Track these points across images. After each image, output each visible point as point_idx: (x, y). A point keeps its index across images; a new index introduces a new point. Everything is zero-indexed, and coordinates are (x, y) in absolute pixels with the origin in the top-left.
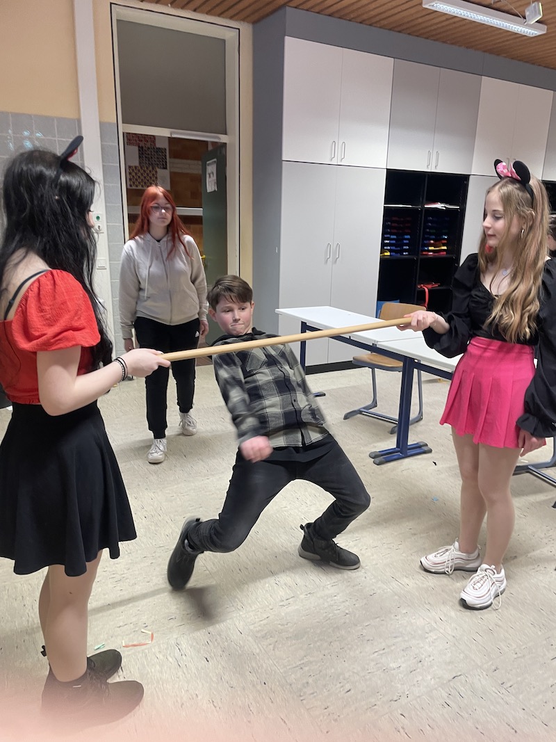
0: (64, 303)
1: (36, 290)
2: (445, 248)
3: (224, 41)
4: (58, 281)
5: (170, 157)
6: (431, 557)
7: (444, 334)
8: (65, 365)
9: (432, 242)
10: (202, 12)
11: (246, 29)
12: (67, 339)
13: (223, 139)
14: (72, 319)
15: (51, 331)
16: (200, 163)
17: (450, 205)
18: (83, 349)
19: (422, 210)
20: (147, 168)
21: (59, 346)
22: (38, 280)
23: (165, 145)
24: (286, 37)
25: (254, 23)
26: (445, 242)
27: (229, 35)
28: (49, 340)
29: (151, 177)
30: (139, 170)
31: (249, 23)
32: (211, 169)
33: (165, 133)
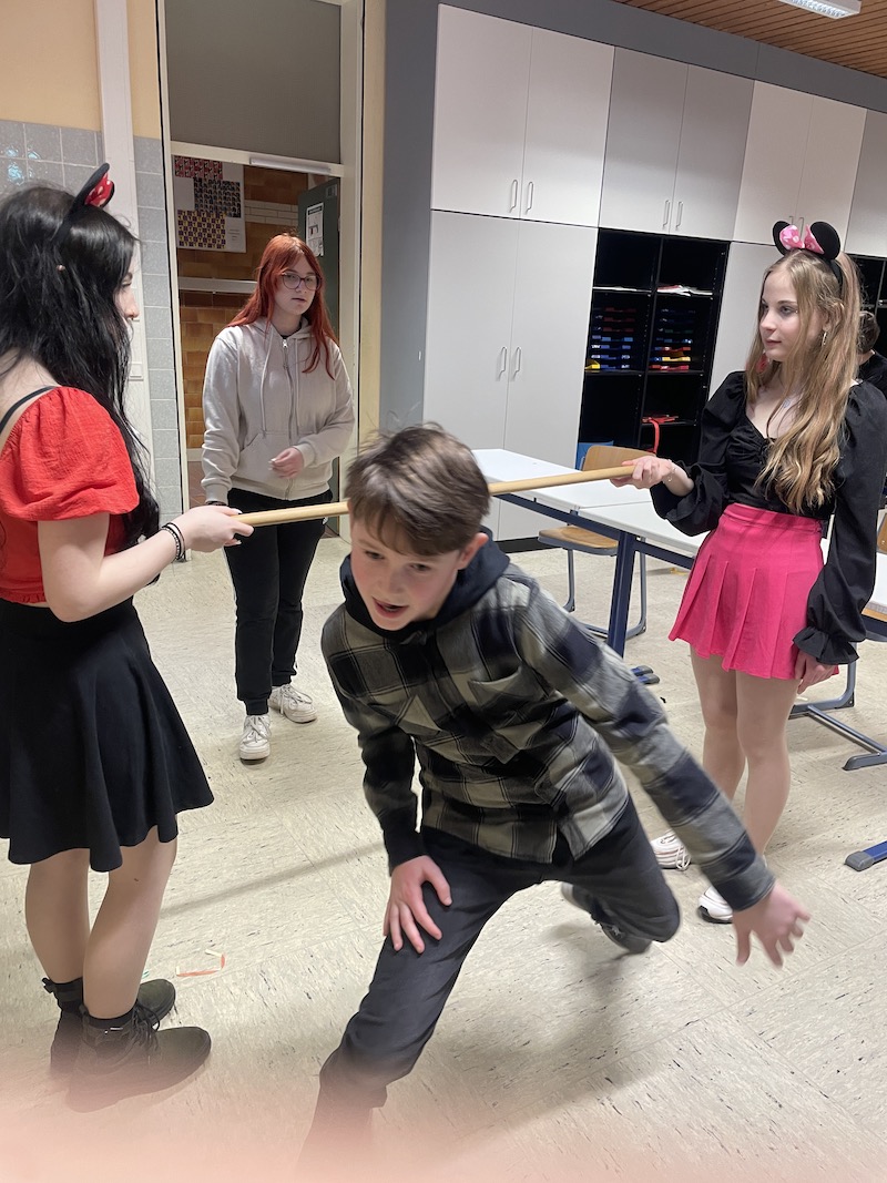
0: (80, 442)
1: (34, 420)
2: (688, 359)
3: (338, 8)
4: (70, 407)
5: (246, 198)
6: (655, 843)
7: (685, 497)
8: (83, 542)
9: (667, 348)
12: (85, 502)
13: (335, 170)
14: (92, 469)
15: (59, 489)
16: (295, 208)
17: (699, 289)
18: (113, 517)
19: (653, 297)
20: (209, 215)
21: (71, 513)
22: (38, 404)
23: (239, 178)
24: (441, 6)
26: (689, 349)
28: (55, 504)
29: (214, 231)
30: (195, 219)
32: (314, 219)
33: (240, 158)
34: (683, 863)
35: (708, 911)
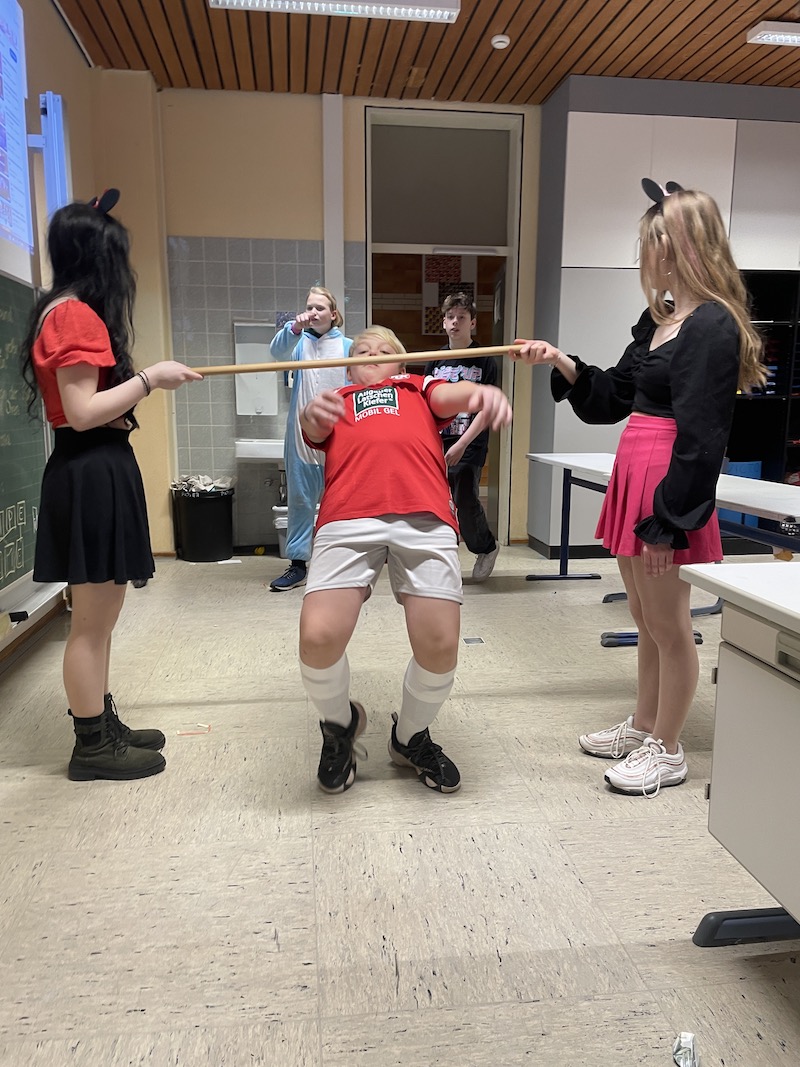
3: (509, 131)
5: (478, 294)
6: (595, 735)
10: (472, 101)
11: (532, 113)
13: (501, 251)
19: (794, 326)
23: (473, 279)
25: (542, 102)
27: (512, 124)
31: (535, 104)
32: (498, 294)
33: (426, 250)
34: (616, 753)
35: (611, 780)
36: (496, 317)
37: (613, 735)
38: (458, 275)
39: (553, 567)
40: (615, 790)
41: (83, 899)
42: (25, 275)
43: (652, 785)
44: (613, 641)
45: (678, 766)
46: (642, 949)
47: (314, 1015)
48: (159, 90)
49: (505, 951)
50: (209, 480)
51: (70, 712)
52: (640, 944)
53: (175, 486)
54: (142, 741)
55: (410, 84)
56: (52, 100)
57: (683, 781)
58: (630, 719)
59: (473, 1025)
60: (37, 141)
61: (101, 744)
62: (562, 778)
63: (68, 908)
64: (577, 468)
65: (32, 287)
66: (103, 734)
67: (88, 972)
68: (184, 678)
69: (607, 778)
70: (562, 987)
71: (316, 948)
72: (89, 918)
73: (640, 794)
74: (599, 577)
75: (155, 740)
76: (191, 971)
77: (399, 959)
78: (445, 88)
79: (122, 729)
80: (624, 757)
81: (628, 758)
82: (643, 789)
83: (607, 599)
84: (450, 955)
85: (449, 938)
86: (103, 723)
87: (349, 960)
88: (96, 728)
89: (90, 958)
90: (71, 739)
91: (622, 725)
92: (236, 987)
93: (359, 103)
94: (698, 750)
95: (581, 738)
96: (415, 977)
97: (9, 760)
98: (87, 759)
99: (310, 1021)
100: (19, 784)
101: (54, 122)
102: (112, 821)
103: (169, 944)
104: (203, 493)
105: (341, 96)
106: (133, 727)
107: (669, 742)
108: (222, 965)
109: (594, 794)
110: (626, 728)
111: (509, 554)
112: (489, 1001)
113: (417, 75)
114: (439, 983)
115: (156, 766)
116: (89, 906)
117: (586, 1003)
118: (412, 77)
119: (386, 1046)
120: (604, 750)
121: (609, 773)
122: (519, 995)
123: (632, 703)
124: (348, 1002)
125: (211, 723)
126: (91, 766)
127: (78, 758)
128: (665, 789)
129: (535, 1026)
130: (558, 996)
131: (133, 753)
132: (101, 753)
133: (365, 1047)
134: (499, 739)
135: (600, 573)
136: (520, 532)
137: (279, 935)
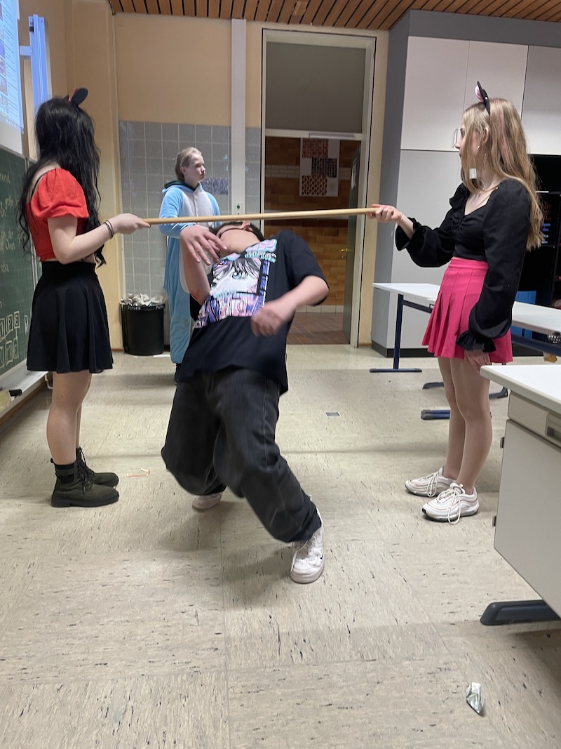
3: (365, 50)
5: (340, 167)
6: (416, 481)
10: (340, 26)
11: (382, 36)
13: (357, 137)
20: (318, 177)
23: (336, 156)
24: (410, 38)
25: (390, 29)
27: (367, 44)
29: (321, 186)
30: (311, 180)
31: (385, 30)
32: (354, 168)
33: (303, 134)
34: (430, 493)
35: (427, 511)
36: (353, 184)
37: (429, 481)
38: (326, 154)
39: (389, 363)
40: (429, 518)
41: (63, 588)
42: (17, 149)
43: (455, 516)
44: (430, 416)
45: (472, 503)
46: (446, 626)
47: (223, 668)
48: (114, 14)
49: (352, 626)
50: (147, 298)
51: (52, 461)
52: (444, 623)
53: (123, 302)
54: (103, 481)
55: (295, 13)
56: (37, 21)
57: (475, 513)
58: (441, 470)
59: (330, 675)
60: (26, 51)
61: (74, 482)
62: (393, 510)
63: (53, 595)
64: (408, 295)
65: (24, 157)
66: (76, 476)
67: (67, 638)
68: (131, 437)
69: (424, 511)
70: (391, 651)
71: (224, 623)
72: (68, 601)
73: (447, 521)
74: (420, 371)
75: (112, 480)
76: (138, 638)
77: (281, 631)
78: (320, 17)
79: (89, 473)
80: (436, 496)
81: (438, 497)
82: (448, 518)
83: (426, 387)
84: (315, 628)
85: (314, 617)
86: (75, 467)
87: (247, 631)
88: (70, 472)
89: (69, 628)
90: (53, 479)
91: (435, 474)
92: (170, 648)
93: (258, 26)
94: (487, 491)
95: (407, 482)
96: (291, 642)
97: (10, 493)
98: (64, 493)
99: (220, 672)
100: (18, 510)
101: (39, 37)
102: (82, 535)
103: (123, 619)
104: (143, 307)
105: (245, 20)
106: (96, 471)
107: (467, 487)
108: (160, 634)
109: (414, 521)
110: (438, 477)
111: (357, 353)
112: (342, 659)
113: (300, 6)
114: (308, 648)
115: (112, 498)
116: (68, 593)
117: (408, 662)
118: (297, 8)
119: (271, 689)
120: (421, 491)
121: (426, 507)
122: (362, 656)
123: (443, 460)
124: (246, 659)
125: (151, 468)
126: (67, 497)
127: (59, 492)
128: (464, 519)
129: (373, 677)
130: (388, 657)
131: (97, 489)
132: (75, 488)
133: (257, 690)
134: (350, 482)
135: (421, 368)
136: (366, 338)
137: (199, 614)
